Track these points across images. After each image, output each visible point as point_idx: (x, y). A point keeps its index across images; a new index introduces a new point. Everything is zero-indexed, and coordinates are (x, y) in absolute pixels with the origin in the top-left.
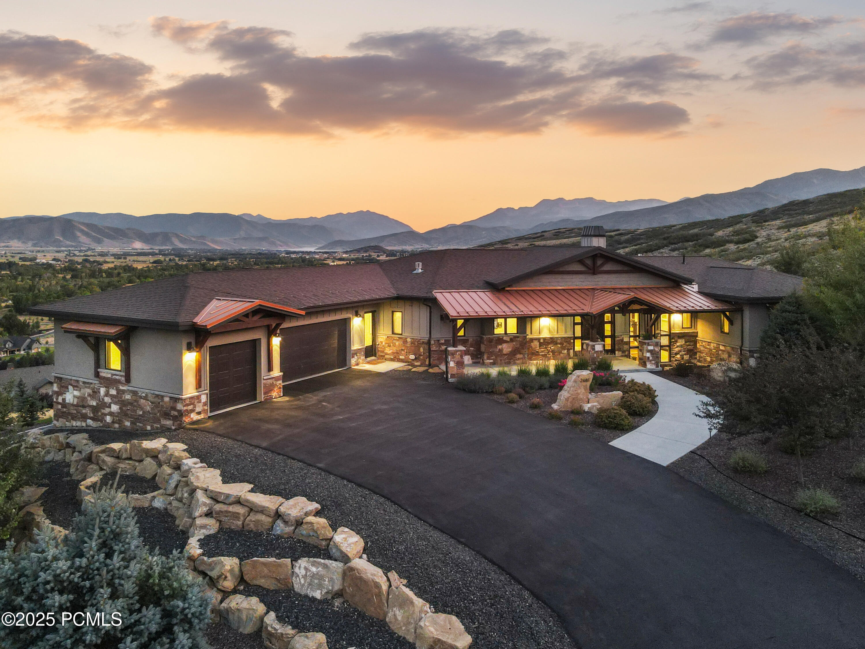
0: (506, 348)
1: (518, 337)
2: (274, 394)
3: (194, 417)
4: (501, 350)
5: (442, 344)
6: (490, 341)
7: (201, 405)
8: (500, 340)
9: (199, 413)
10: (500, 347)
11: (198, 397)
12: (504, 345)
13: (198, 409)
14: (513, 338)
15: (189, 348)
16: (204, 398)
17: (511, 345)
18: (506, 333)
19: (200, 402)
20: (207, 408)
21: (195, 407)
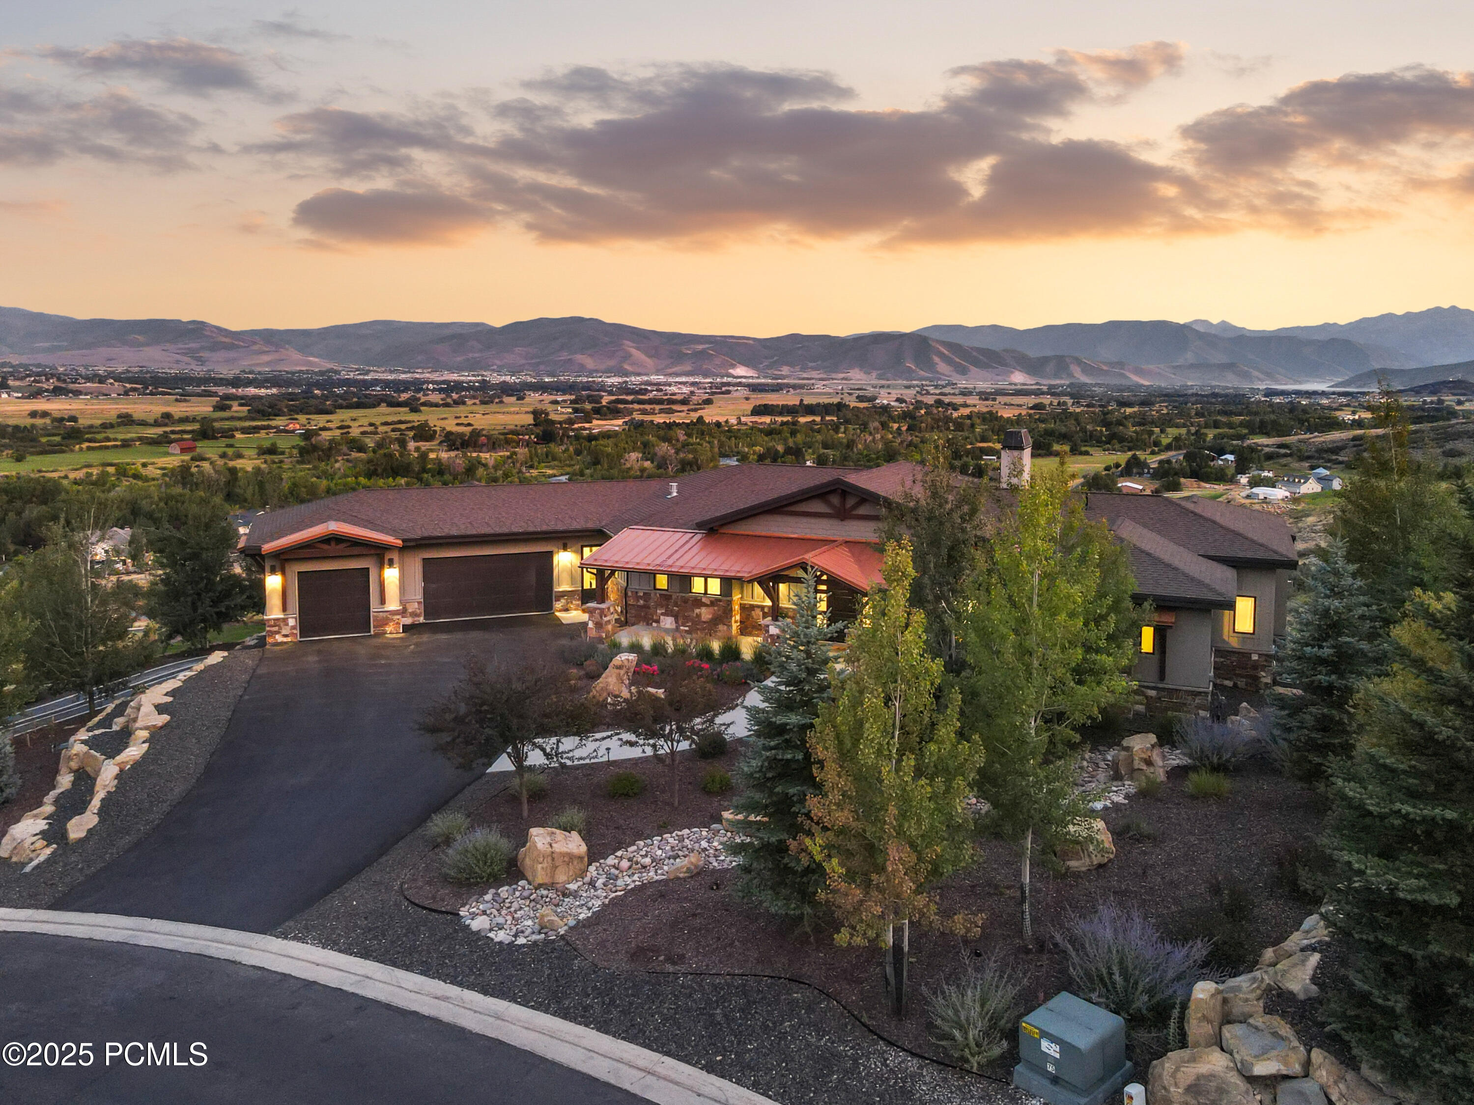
0: (706, 614)
1: (720, 601)
2: (388, 629)
3: (279, 638)
4: (699, 616)
5: (641, 597)
6: (685, 601)
7: (288, 628)
8: (698, 602)
9: (286, 636)
10: (697, 611)
11: (285, 621)
12: (703, 610)
13: (284, 632)
14: (714, 602)
15: (273, 571)
16: (292, 622)
17: (711, 609)
18: (706, 593)
19: (287, 625)
20: (297, 632)
21: (280, 628)
